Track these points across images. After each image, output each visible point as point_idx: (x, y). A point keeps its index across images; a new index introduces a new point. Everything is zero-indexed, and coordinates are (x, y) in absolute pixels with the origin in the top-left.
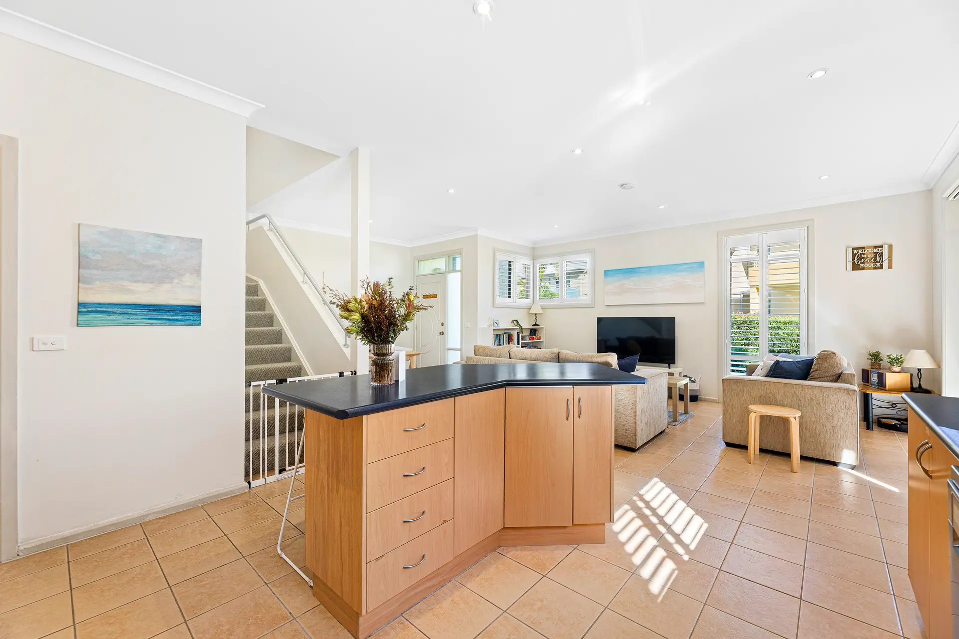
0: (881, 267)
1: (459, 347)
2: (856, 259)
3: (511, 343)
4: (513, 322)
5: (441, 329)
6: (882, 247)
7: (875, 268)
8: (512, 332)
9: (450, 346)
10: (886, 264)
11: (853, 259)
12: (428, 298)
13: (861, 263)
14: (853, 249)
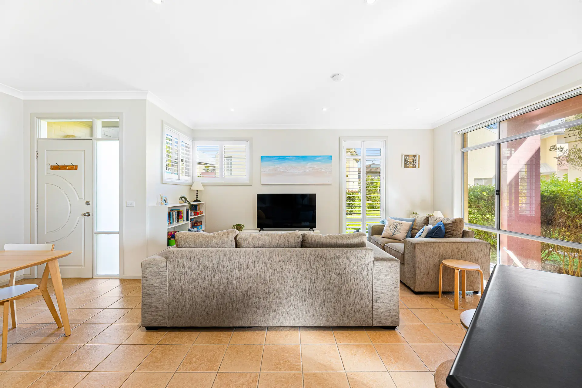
0: (415, 167)
1: (118, 230)
2: (406, 162)
3: (180, 220)
4: (181, 198)
5: (87, 209)
6: (416, 156)
7: (413, 167)
8: (181, 209)
9: (100, 229)
10: (417, 165)
11: (405, 162)
12: (60, 169)
13: (408, 164)
14: (405, 156)
